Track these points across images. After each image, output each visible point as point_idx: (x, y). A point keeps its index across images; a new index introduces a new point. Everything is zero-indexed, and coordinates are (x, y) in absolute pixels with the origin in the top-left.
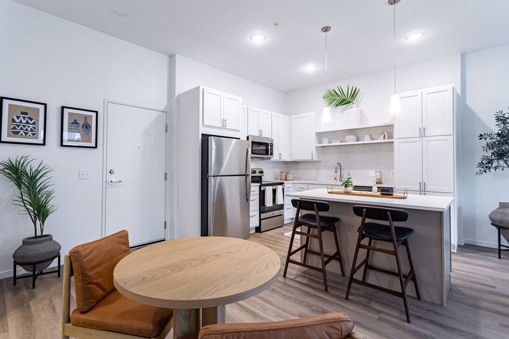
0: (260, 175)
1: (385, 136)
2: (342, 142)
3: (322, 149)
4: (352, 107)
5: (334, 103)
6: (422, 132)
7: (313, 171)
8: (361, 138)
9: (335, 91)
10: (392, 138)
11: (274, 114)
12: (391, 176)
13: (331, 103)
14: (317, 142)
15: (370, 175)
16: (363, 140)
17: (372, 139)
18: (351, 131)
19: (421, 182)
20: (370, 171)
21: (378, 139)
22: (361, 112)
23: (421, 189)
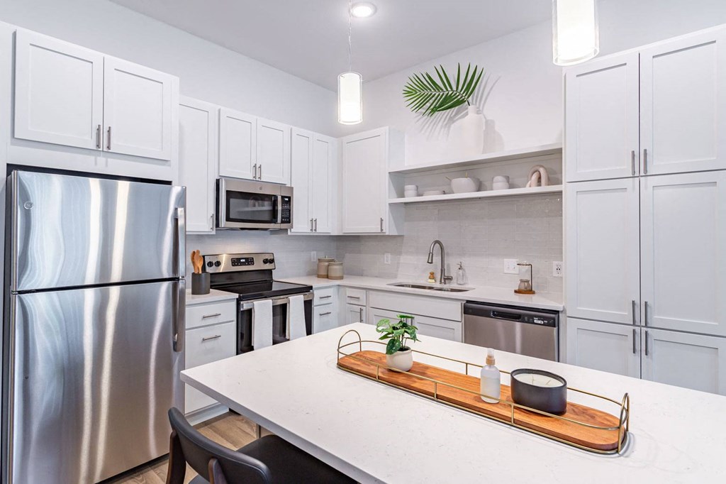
0: (268, 266)
1: (539, 178)
2: (444, 193)
3: (404, 210)
4: (467, 114)
5: (428, 104)
6: (640, 164)
7: (388, 259)
8: (487, 184)
9: (430, 78)
10: (559, 182)
11: (296, 130)
12: (555, 274)
13: (420, 107)
14: (394, 193)
15: (506, 271)
16: (492, 189)
17: (511, 186)
18: (466, 168)
19: (637, 302)
20: (505, 260)
21: (525, 187)
22: (489, 125)
23: (637, 319)
